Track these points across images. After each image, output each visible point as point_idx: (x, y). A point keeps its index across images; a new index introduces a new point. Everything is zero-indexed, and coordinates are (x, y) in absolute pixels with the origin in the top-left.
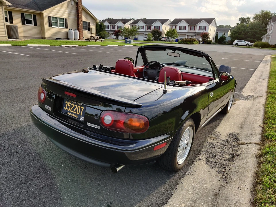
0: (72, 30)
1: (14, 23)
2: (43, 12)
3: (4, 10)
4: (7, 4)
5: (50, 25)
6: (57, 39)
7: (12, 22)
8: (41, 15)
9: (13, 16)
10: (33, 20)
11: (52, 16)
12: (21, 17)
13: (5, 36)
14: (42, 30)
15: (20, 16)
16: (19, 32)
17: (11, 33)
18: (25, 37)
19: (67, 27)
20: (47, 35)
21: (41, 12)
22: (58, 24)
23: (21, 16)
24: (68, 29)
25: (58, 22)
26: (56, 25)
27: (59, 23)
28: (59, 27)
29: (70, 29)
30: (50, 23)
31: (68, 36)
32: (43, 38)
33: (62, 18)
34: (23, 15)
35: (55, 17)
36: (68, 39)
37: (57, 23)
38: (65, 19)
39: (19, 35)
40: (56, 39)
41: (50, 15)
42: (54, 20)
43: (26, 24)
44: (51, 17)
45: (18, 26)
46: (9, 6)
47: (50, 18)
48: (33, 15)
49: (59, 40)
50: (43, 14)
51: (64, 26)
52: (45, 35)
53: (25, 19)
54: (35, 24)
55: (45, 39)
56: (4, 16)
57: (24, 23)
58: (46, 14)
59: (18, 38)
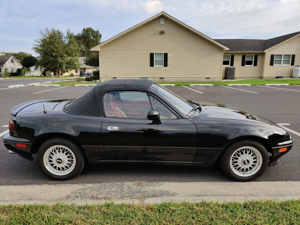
0: (298, 66)
1: (234, 65)
2: (265, 51)
3: (223, 55)
4: (226, 50)
5: (272, 64)
6: (277, 77)
7: (232, 65)
8: (263, 54)
9: (234, 59)
10: (253, 60)
11: (275, 54)
13: (220, 77)
14: (261, 70)
16: (235, 73)
17: (228, 74)
18: (241, 78)
19: (293, 64)
20: (266, 74)
21: (263, 51)
22: (282, 62)
23: (242, 58)
24: (294, 65)
25: (283, 59)
26: (279, 62)
27: (283, 60)
28: (283, 65)
29: (296, 66)
30: (272, 61)
31: (292, 74)
32: (261, 78)
33: (288, 55)
34: (244, 57)
35: (279, 55)
36: (292, 77)
37: (281, 60)
38: (293, 55)
39: (236, 76)
41: (273, 54)
42: (277, 58)
43: (245, 65)
44: (274, 55)
45: (235, 67)
46: (228, 51)
47: (272, 57)
48: (255, 56)
49: (280, 79)
50: (265, 53)
51: (289, 63)
52: (263, 74)
53: (246, 60)
54: (255, 65)
55: (262, 78)
56: (223, 60)
57: (243, 65)
58: (269, 53)
59: (234, 79)
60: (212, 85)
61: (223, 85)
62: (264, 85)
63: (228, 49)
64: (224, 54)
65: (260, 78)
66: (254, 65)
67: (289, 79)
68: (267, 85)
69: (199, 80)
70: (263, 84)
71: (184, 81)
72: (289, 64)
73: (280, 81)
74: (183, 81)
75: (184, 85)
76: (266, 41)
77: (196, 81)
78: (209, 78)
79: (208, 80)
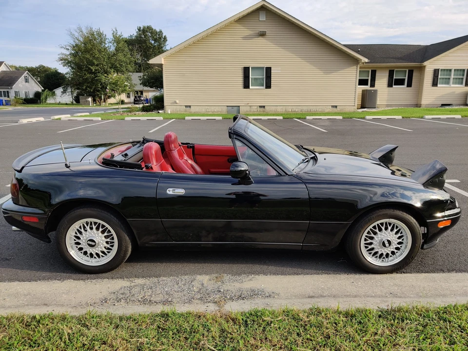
1: (376, 85)
2: (425, 63)
3: (358, 70)
4: (363, 61)
5: (435, 84)
6: (443, 105)
7: (373, 85)
8: (422, 69)
9: (376, 76)
10: (406, 78)
11: (441, 68)
12: (388, 76)
13: (354, 105)
14: (419, 93)
15: (387, 74)
16: (378, 96)
17: (367, 100)
18: (388, 106)
20: (426, 100)
21: (421, 64)
22: (452, 80)
25: (452, 76)
26: (447, 81)
27: (454, 78)
28: (452, 86)
30: (436, 80)
31: (466, 100)
32: (418, 105)
33: (461, 70)
34: (391, 73)
35: (447, 70)
36: (467, 105)
37: (449, 78)
38: (467, 70)
39: (378, 102)
40: (441, 107)
41: (437, 68)
42: (444, 75)
43: (394, 86)
44: (439, 70)
45: (378, 89)
46: (366, 63)
47: (436, 72)
48: (409, 70)
49: (447, 108)
50: (425, 66)
51: (462, 82)
52: (421, 100)
53: (394, 78)
54: (409, 85)
55: (420, 107)
56: (358, 78)
57: (390, 85)
58: (430, 66)
59: (375, 108)
60: (341, 117)
61: (358, 118)
62: (422, 118)
63: (367, 60)
64: (360, 68)
65: (417, 107)
66: (407, 86)
67: (462, 107)
68: (427, 117)
69: (320, 110)
70: (421, 115)
71: (298, 111)
72: (462, 84)
73: (447, 111)
74: (295, 111)
75: (297, 118)
76: (427, 47)
77: (317, 111)
78: (336, 107)
79: (335, 109)
